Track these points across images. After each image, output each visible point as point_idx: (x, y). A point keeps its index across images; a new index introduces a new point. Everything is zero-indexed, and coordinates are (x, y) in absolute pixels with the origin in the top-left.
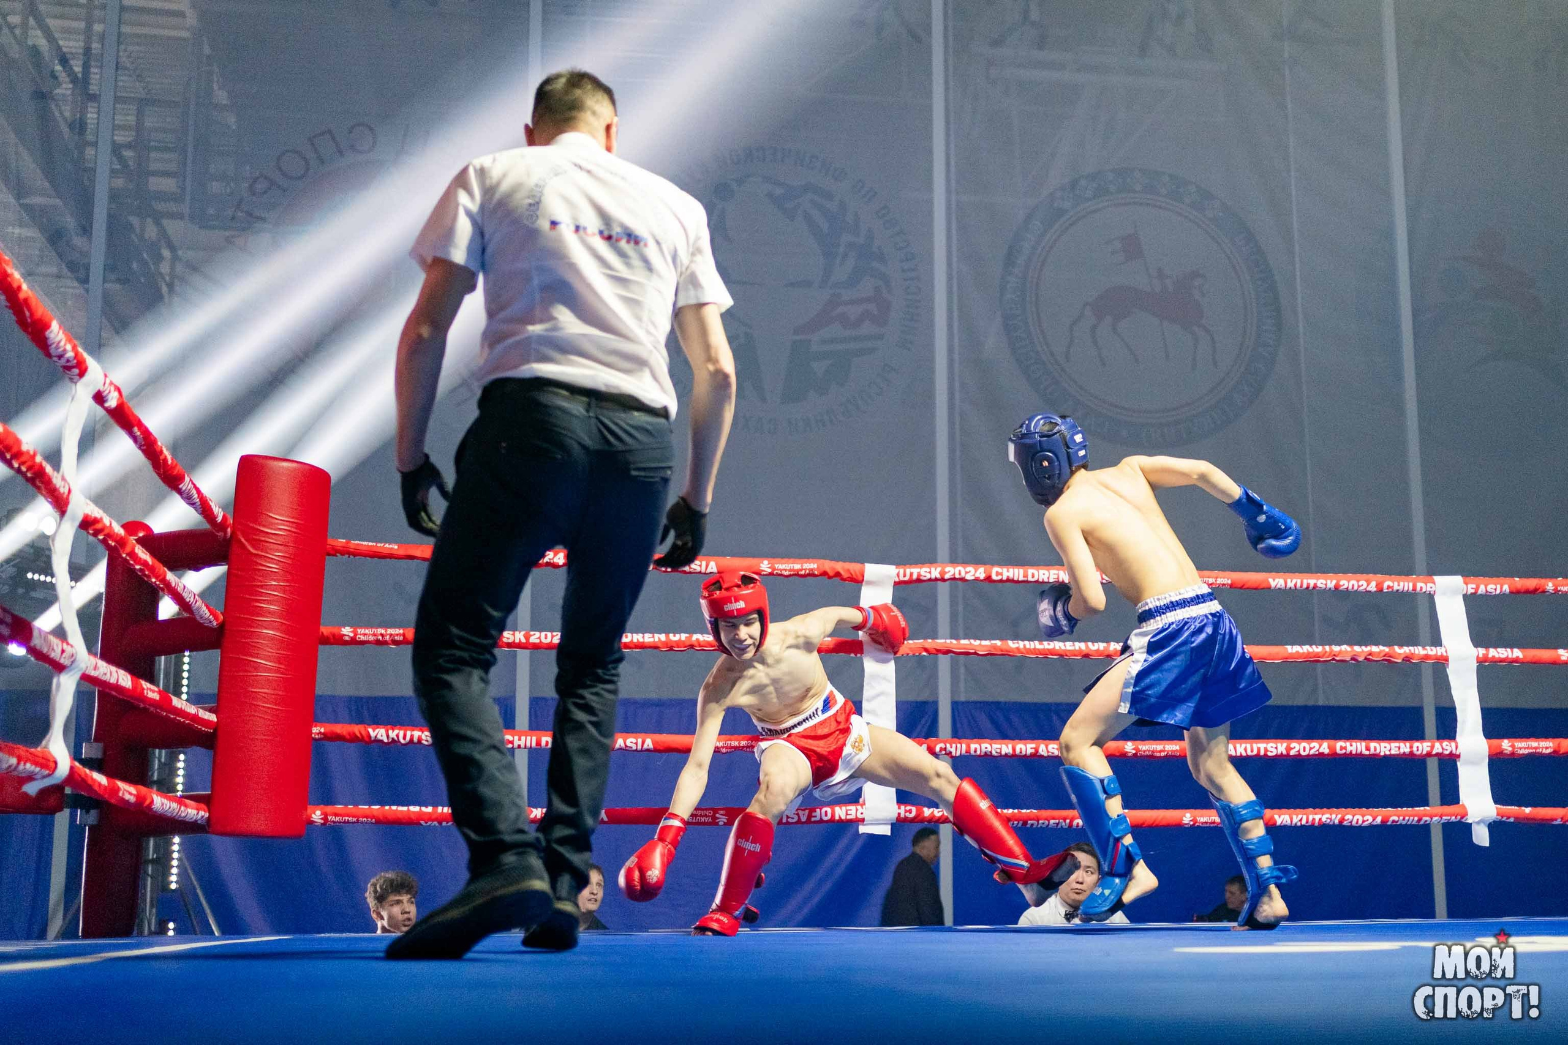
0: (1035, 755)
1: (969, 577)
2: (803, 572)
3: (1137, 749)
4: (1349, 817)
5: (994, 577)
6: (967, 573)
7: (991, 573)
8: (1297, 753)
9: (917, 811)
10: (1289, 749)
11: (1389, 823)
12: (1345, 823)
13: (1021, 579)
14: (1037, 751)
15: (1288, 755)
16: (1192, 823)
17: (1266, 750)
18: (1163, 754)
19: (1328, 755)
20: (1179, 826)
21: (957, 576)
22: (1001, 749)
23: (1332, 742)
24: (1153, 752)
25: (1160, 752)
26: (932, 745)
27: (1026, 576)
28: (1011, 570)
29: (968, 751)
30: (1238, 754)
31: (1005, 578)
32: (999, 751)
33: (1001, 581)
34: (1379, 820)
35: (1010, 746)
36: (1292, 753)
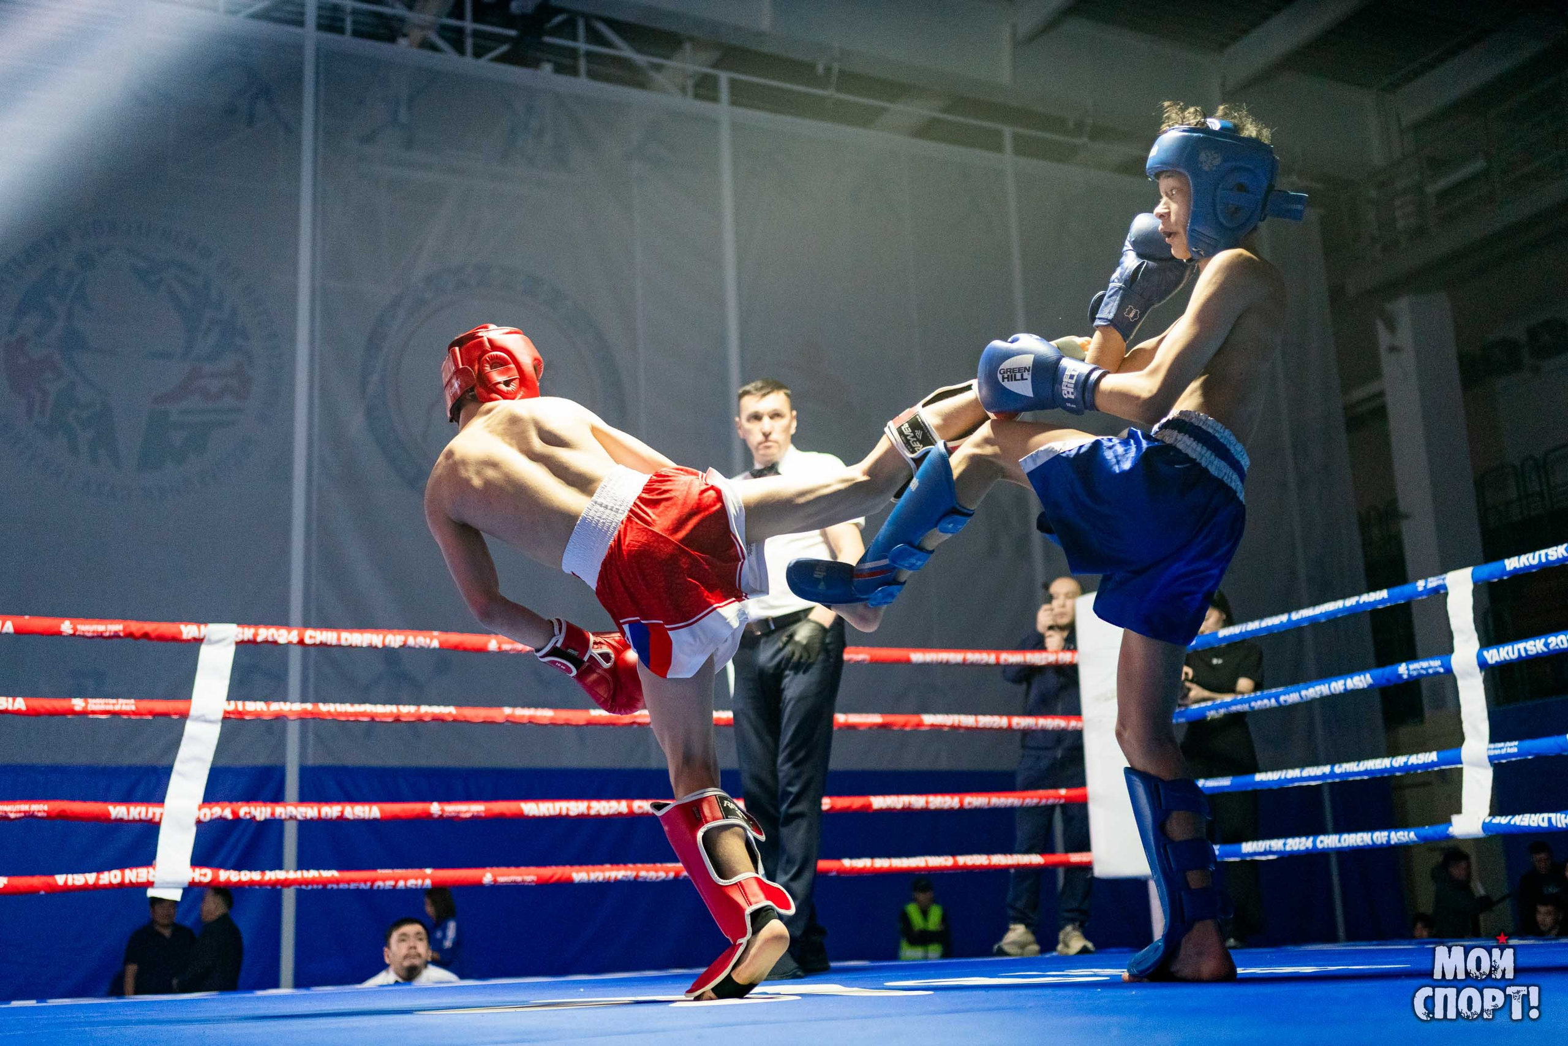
0: (341, 819)
1: (282, 640)
2: (107, 634)
3: (443, 810)
4: (643, 874)
5: (307, 641)
6: (279, 636)
7: (303, 636)
8: (597, 813)
9: (213, 874)
10: (589, 808)
11: (681, 878)
12: (640, 880)
13: (334, 642)
14: (342, 812)
15: (588, 815)
16: (492, 883)
17: (568, 809)
18: (468, 815)
19: (627, 814)
20: (478, 885)
21: (270, 639)
22: (306, 813)
23: (629, 802)
24: (459, 812)
25: (466, 812)
26: (236, 810)
27: (339, 639)
28: (324, 633)
29: (273, 814)
30: (542, 815)
31: (318, 642)
32: (304, 815)
33: (314, 645)
34: (672, 875)
35: (316, 809)
36: (593, 812)
